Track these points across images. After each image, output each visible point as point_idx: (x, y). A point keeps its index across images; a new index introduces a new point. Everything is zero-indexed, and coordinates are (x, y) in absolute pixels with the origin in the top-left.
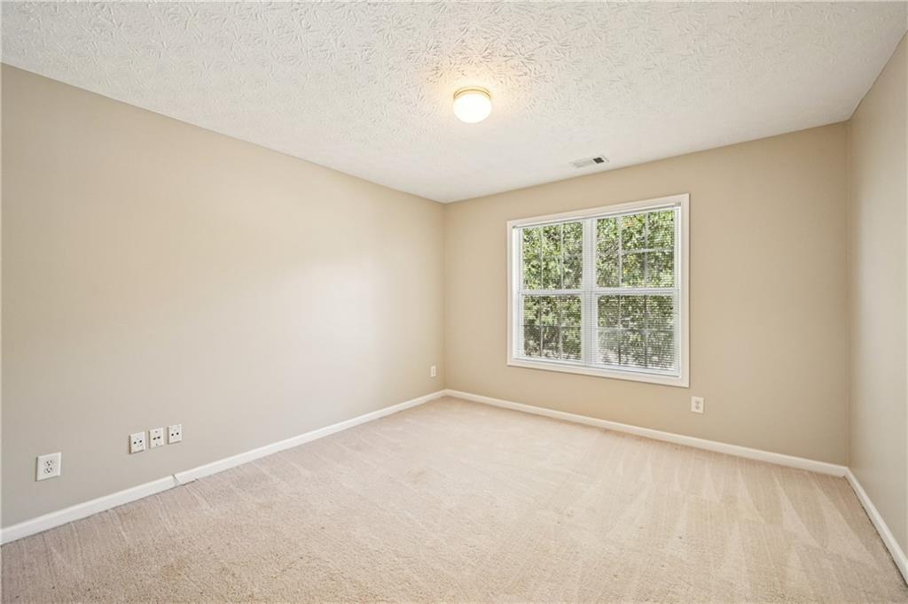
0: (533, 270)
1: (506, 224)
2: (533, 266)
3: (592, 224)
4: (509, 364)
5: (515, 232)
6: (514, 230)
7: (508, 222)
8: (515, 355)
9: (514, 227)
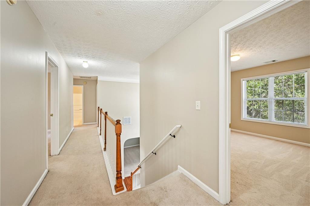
0: (249, 91)
1: (240, 79)
2: (249, 90)
3: (272, 79)
4: (241, 120)
5: (244, 82)
6: (243, 81)
7: (241, 79)
8: (243, 117)
9: (243, 80)
